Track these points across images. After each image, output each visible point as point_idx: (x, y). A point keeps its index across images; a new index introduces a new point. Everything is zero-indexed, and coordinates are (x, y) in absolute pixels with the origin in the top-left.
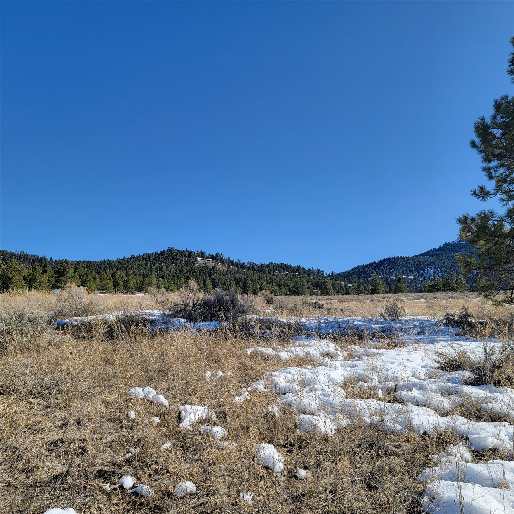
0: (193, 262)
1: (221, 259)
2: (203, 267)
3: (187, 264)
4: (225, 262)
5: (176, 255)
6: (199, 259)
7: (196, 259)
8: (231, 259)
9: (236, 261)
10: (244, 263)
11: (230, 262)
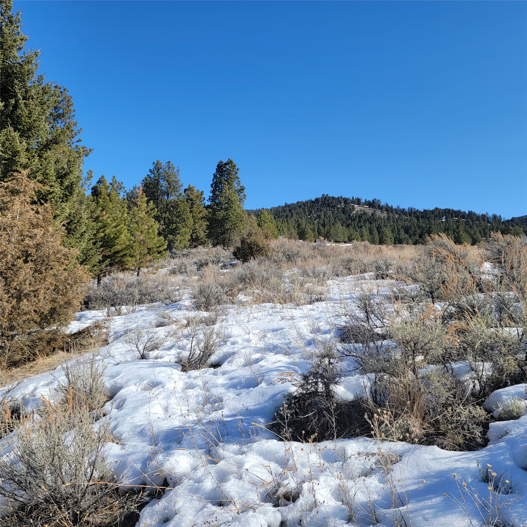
0: (350, 209)
1: (379, 205)
2: (362, 214)
3: (344, 211)
4: (384, 209)
5: (331, 203)
6: (356, 206)
7: (353, 206)
8: (390, 205)
9: (395, 207)
10: (404, 209)
11: (388, 209)
